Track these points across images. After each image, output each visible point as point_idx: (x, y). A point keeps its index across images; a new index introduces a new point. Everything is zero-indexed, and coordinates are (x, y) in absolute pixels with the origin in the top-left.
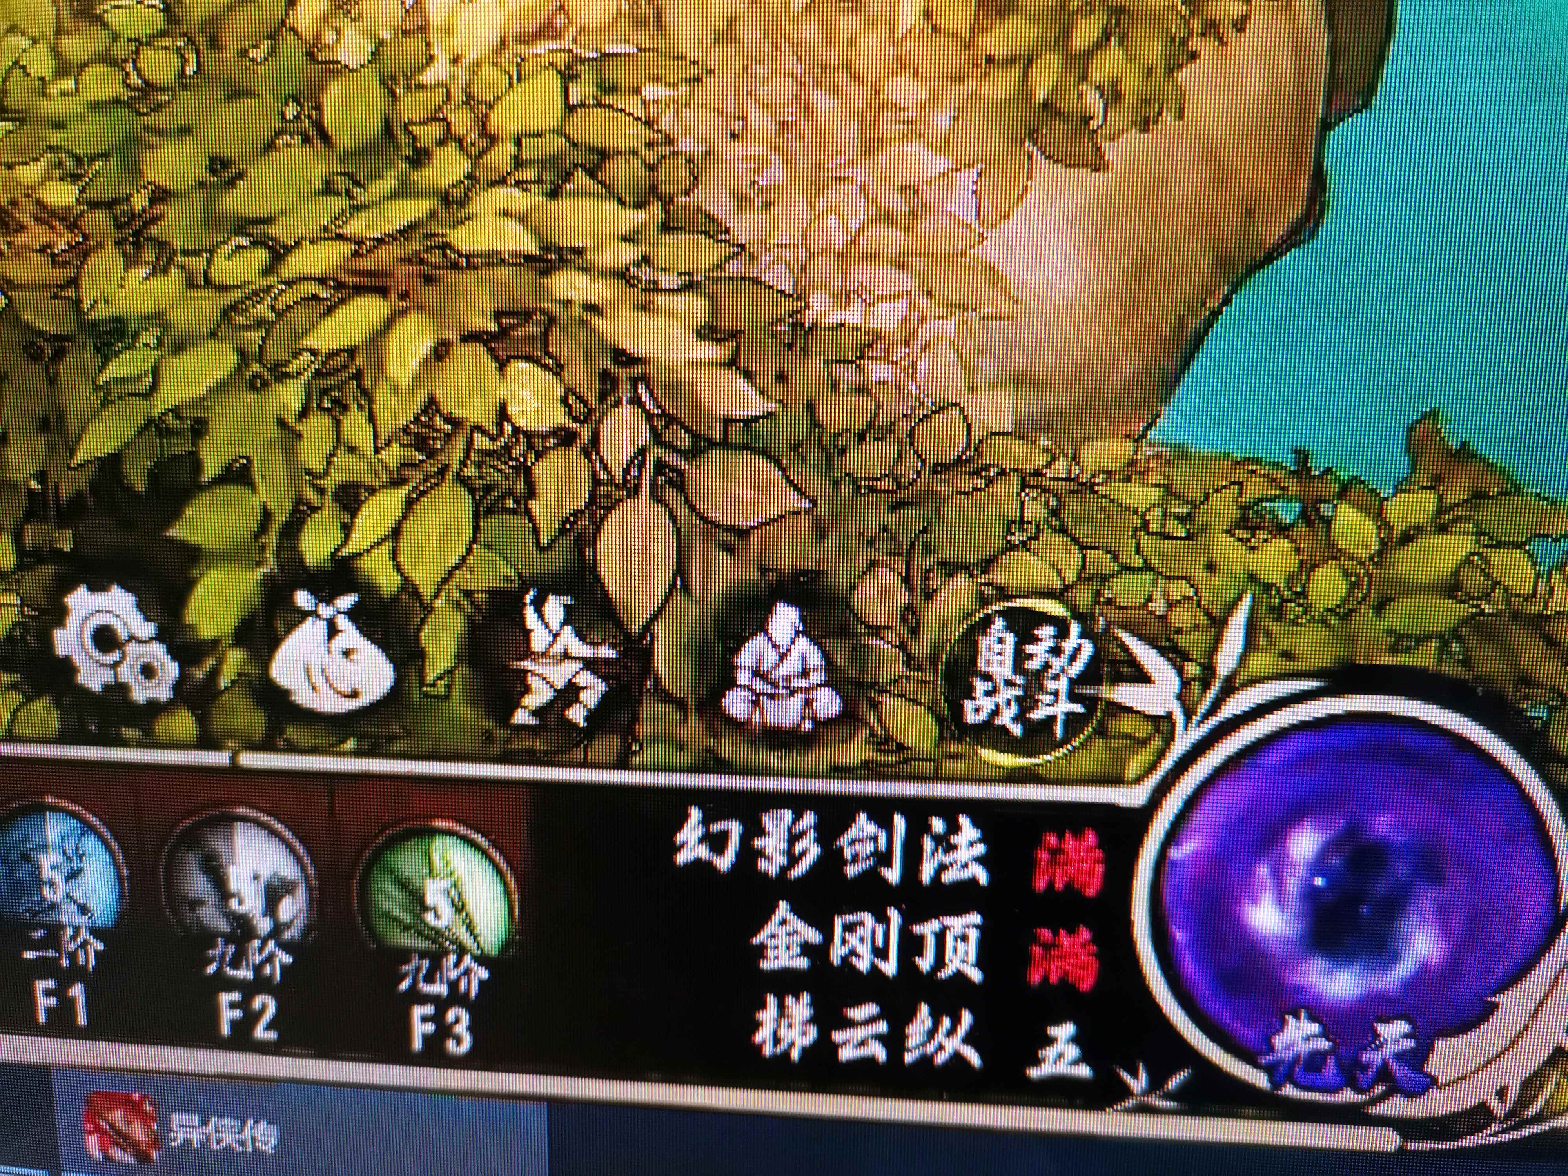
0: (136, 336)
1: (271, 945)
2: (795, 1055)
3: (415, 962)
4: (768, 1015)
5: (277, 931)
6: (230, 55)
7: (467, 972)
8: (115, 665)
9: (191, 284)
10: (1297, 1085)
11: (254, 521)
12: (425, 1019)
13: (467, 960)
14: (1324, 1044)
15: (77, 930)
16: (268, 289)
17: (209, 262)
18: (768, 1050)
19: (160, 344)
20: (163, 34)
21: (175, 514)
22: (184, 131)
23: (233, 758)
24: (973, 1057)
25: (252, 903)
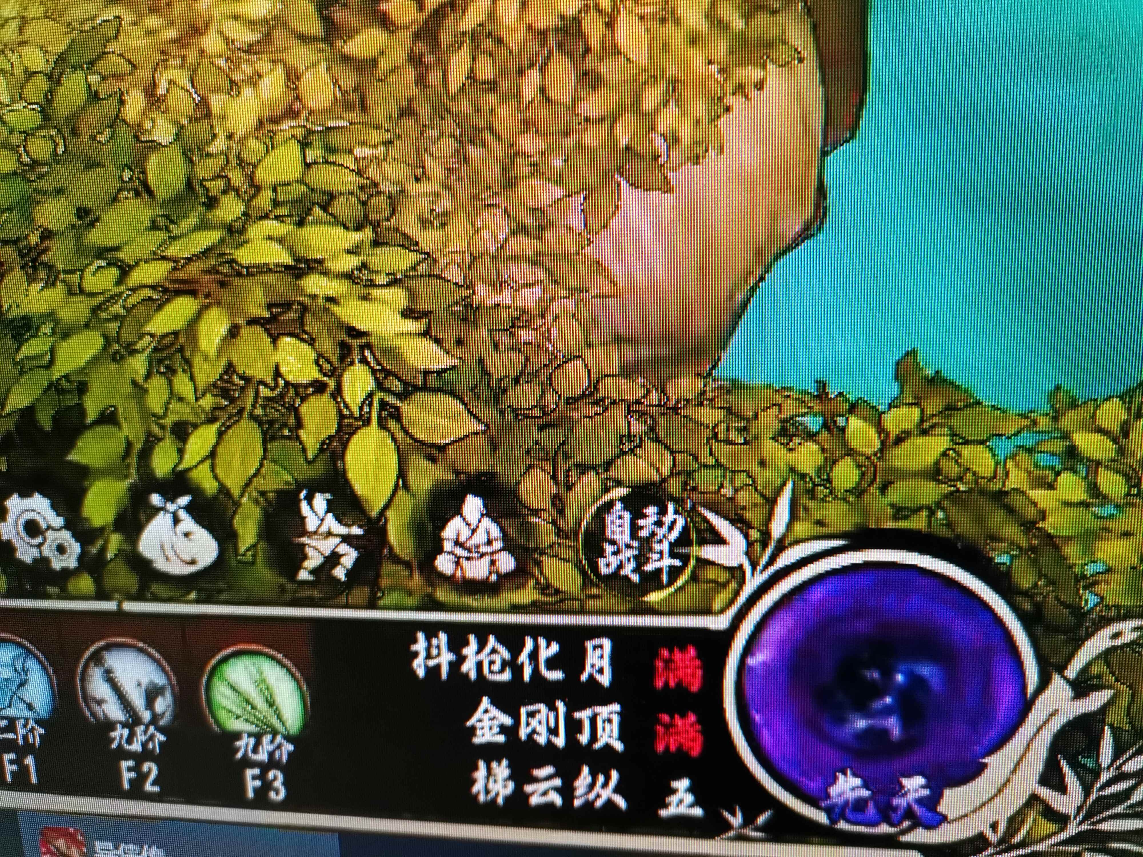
0: (38, 328)
1: (152, 729)
2: (500, 800)
3: (245, 739)
4: (480, 774)
5: (155, 719)
6: (85, 139)
7: (280, 746)
8: (39, 546)
9: (70, 293)
10: (848, 821)
11: (121, 448)
12: (254, 778)
13: (279, 739)
14: (865, 793)
15: (27, 720)
16: (120, 294)
17: (81, 278)
18: (482, 798)
19: (54, 333)
20: (41, 127)
21: (70, 445)
22: (59, 191)
23: (119, 605)
24: (621, 802)
25: (138, 701)
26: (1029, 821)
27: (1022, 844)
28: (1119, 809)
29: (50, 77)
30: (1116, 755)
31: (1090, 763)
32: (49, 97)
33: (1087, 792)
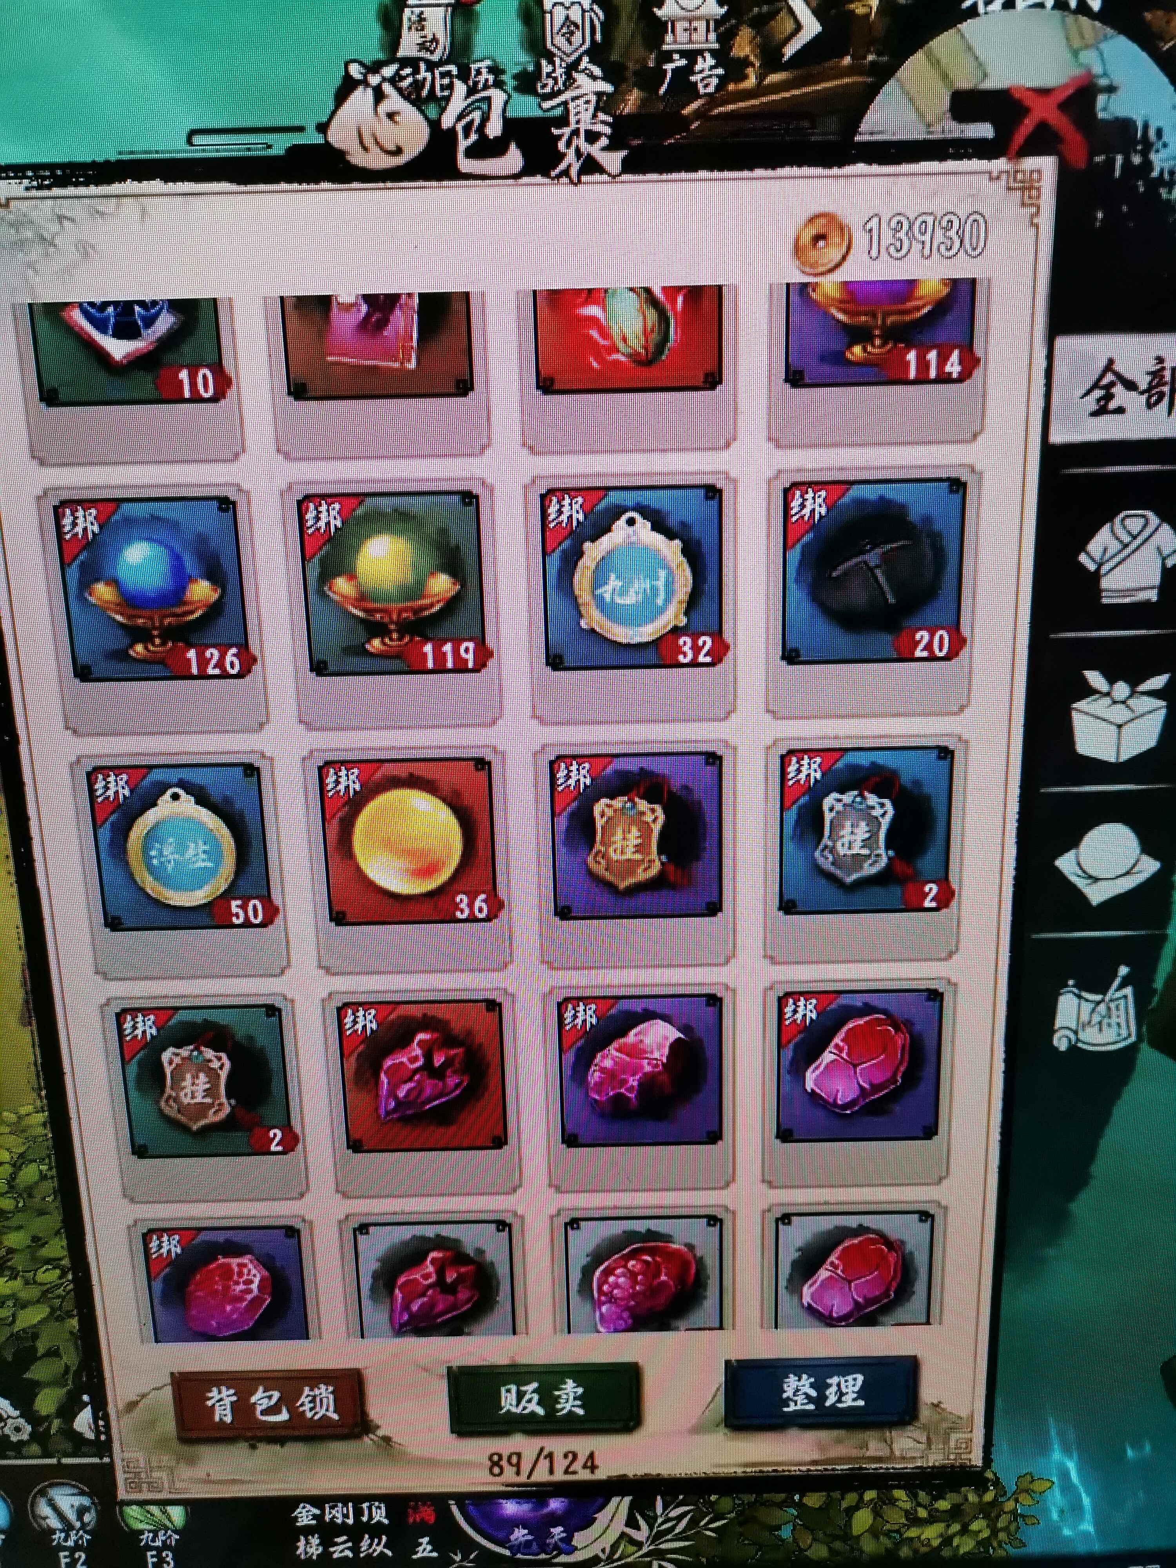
0: (3, 1303)
1: (81, 1532)
2: (314, 1557)
3: (146, 1534)
4: (302, 1544)
5: (83, 1526)
6: (37, 1199)
7: (170, 1537)
9: (27, 1283)
10: (523, 1554)
11: (62, 1370)
12: (153, 1556)
13: (169, 1532)
14: (530, 1537)
17: (35, 1275)
18: (303, 1557)
19: (14, 1306)
21: (26, 1369)
22: (19, 1228)
23: (59, 1461)
24: (390, 1553)
25: (72, 1516)
26: (622, 1546)
27: (619, 1559)
28: (669, 1537)
29: (14, 1165)
30: (665, 1508)
31: (652, 1514)
32: (13, 1177)
33: (651, 1528)
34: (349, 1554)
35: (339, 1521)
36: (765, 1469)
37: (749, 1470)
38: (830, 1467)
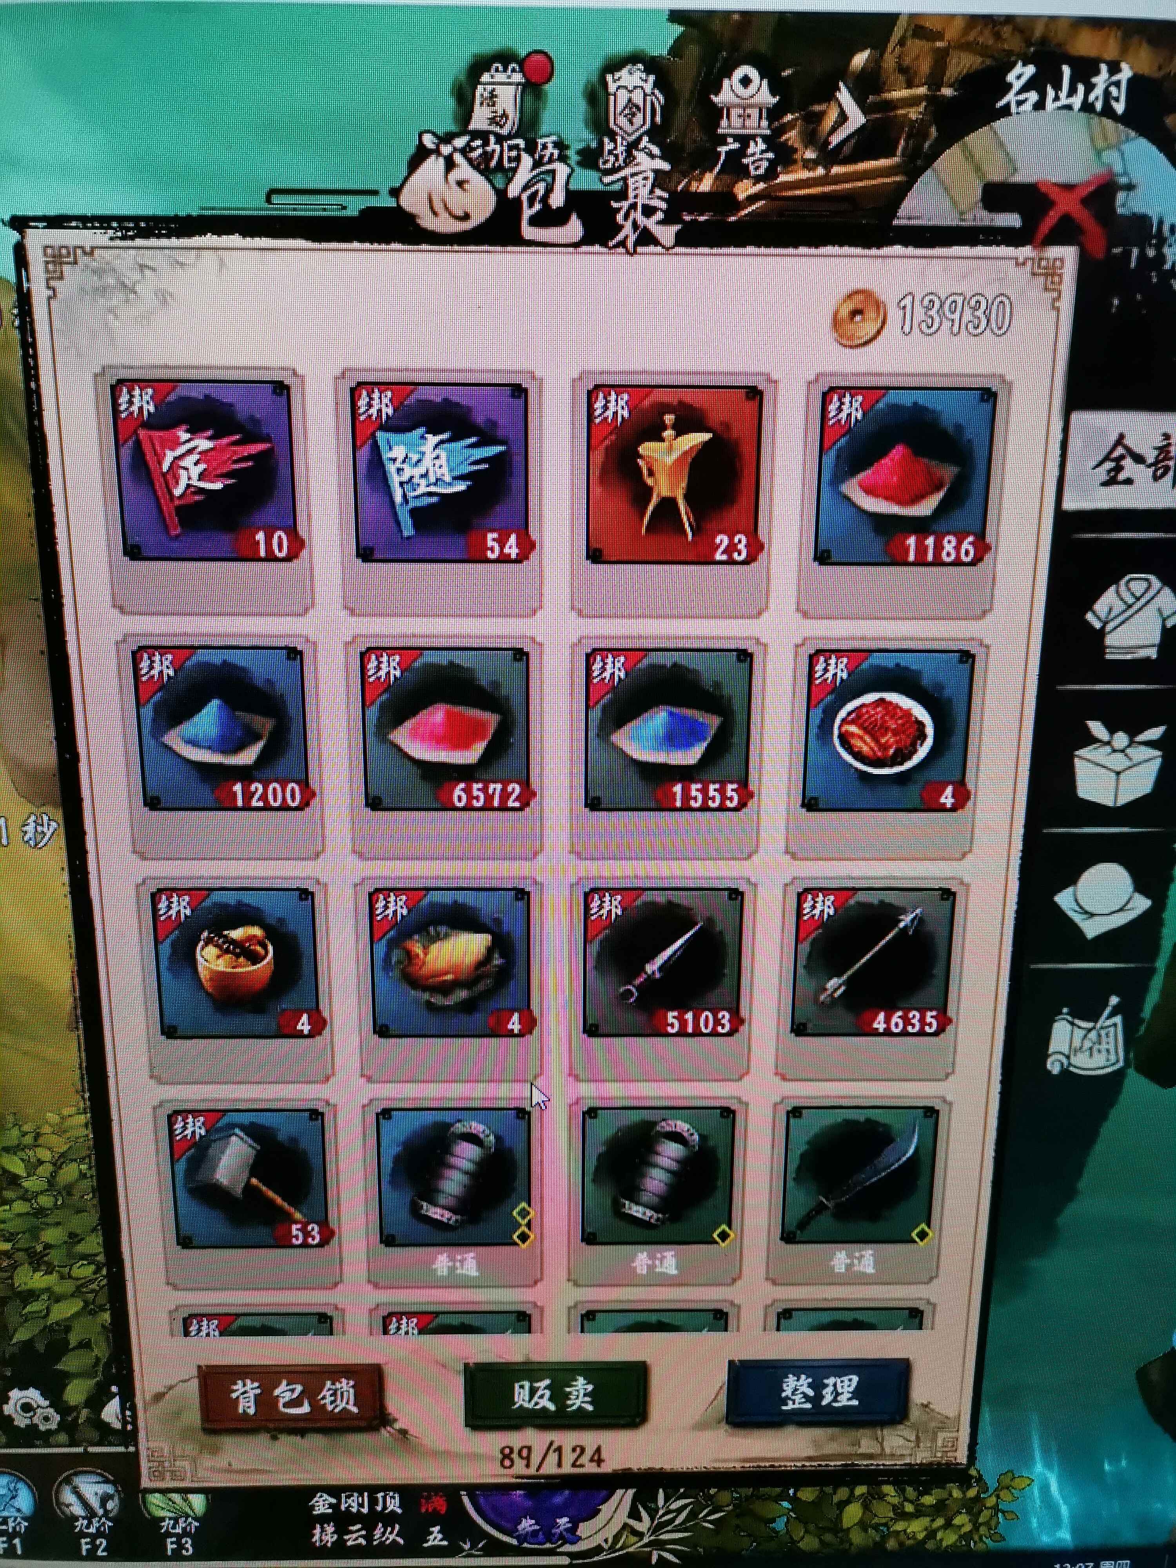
0: (39, 1296)
1: (103, 1519)
2: (329, 1545)
3: (167, 1521)
4: (317, 1531)
5: (106, 1512)
7: (190, 1524)
8: (31, 1418)
9: (62, 1277)
10: (528, 1543)
11: (92, 1362)
12: (172, 1543)
13: (190, 1520)
14: (537, 1527)
15: (16, 1518)
16: (96, 1279)
17: (70, 1270)
18: (318, 1545)
19: (49, 1299)
20: (47, 1190)
21: (58, 1360)
22: (58, 1224)
23: (85, 1450)
24: (401, 1542)
25: (95, 1503)
26: (624, 1537)
27: (621, 1549)
28: (669, 1528)
29: (54, 1164)
30: (666, 1501)
31: (653, 1506)
32: (53, 1175)
33: (652, 1520)
34: (362, 1541)
35: (354, 1510)
36: (763, 1464)
37: (747, 1465)
38: (823, 1463)
